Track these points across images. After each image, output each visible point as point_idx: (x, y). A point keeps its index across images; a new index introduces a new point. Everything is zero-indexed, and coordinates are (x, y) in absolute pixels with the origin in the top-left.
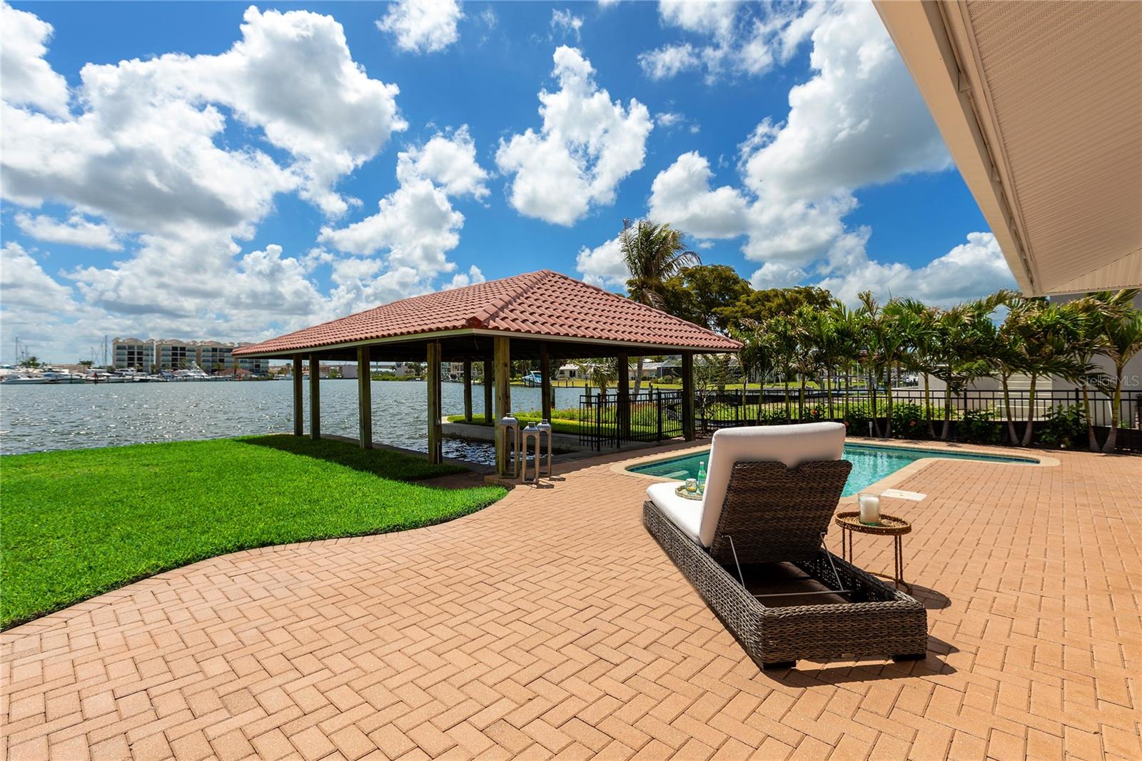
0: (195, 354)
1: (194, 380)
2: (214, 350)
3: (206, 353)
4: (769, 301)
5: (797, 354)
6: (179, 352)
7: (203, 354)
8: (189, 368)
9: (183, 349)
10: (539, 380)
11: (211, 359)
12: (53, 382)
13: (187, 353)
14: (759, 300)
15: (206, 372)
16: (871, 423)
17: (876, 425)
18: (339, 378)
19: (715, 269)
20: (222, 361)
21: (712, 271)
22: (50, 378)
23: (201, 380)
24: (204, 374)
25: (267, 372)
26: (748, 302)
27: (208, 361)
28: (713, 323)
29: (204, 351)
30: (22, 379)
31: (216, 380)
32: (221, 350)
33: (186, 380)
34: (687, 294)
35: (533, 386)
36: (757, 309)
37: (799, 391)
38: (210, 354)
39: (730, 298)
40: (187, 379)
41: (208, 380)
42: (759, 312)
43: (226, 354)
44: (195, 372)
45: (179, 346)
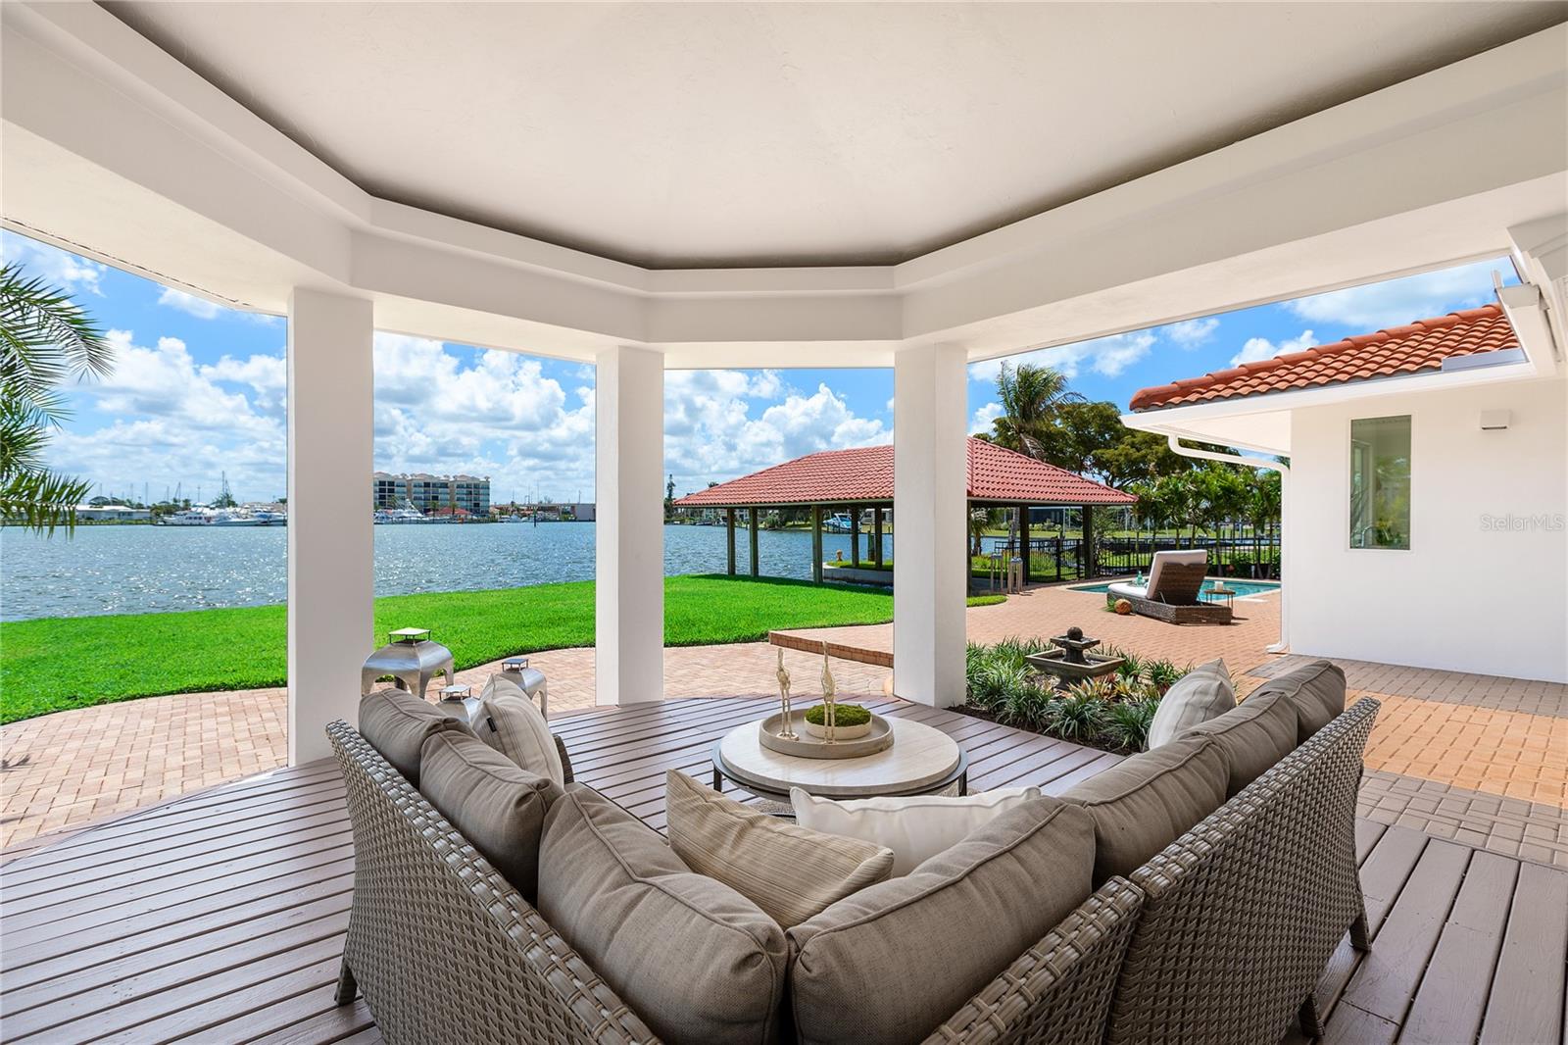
0: (405, 489)
1: (410, 522)
2: (427, 485)
3: (417, 489)
4: (1157, 444)
5: (1188, 507)
6: (387, 487)
7: (414, 489)
8: (403, 507)
9: (391, 484)
10: (846, 525)
11: (423, 496)
12: (265, 524)
13: (396, 489)
14: (1146, 442)
15: (421, 512)
16: (1253, 568)
17: (1259, 569)
18: (571, 521)
19: (1095, 407)
20: (436, 498)
21: (1092, 409)
22: (262, 519)
23: (417, 522)
24: (420, 515)
25: (488, 512)
26: (1133, 445)
27: (420, 499)
28: (1089, 463)
29: (415, 486)
30: (233, 520)
31: (433, 522)
32: (434, 485)
33: (402, 523)
34: (1063, 435)
35: (839, 533)
36: (1143, 452)
37: (1190, 539)
38: (422, 490)
39: (1112, 438)
40: (402, 521)
41: (426, 523)
42: (1145, 456)
43: (440, 490)
44: (409, 512)
45: (387, 480)
